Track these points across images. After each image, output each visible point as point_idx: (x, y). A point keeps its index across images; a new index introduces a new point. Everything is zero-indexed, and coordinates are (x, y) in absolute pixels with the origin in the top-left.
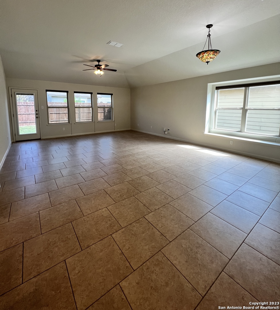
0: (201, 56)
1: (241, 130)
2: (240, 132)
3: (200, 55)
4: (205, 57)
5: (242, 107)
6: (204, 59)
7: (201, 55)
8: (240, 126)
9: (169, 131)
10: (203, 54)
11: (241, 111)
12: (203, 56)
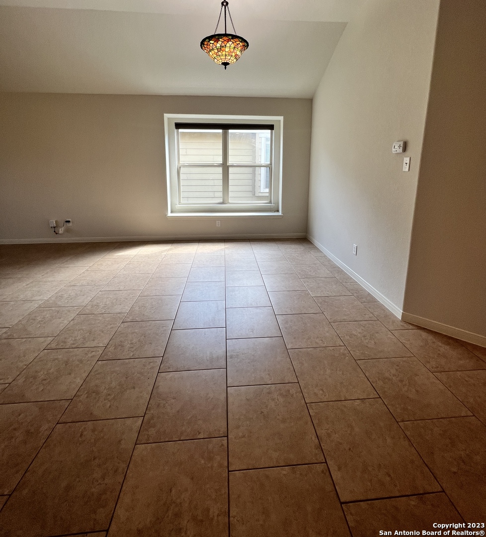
0: (218, 45)
1: (223, 200)
2: (223, 203)
3: (217, 41)
4: (227, 50)
5: (222, 163)
6: (224, 53)
7: (220, 42)
8: (221, 194)
9: (70, 224)
10: (226, 42)
11: (220, 170)
12: (223, 45)
